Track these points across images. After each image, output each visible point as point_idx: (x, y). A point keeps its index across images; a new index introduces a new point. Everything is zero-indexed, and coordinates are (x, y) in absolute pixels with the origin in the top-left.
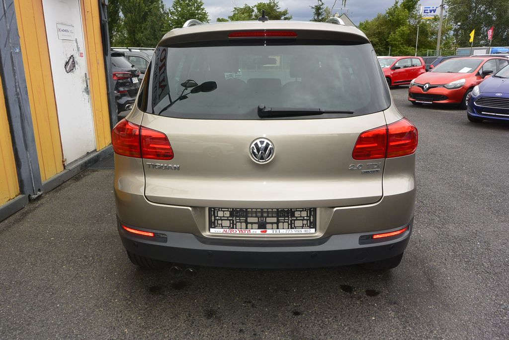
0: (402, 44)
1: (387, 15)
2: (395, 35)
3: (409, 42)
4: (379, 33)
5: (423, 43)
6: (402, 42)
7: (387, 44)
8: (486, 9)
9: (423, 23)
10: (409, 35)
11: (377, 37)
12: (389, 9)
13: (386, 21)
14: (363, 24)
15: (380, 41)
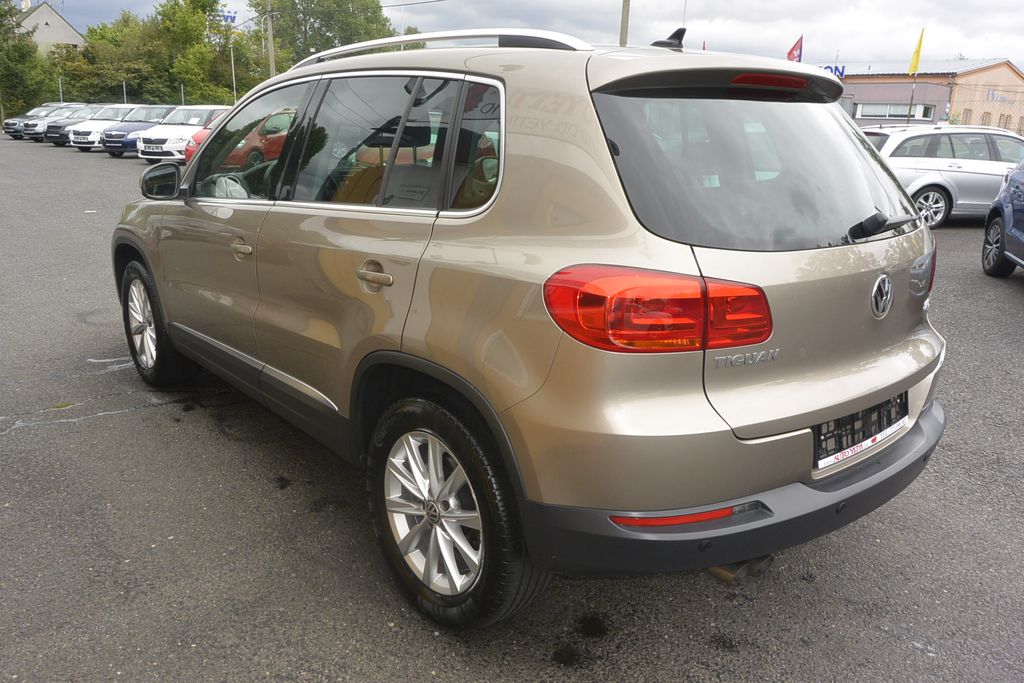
0: (203, 80)
1: (159, 17)
2: (186, 62)
3: (216, 77)
4: (150, 55)
5: (244, 81)
6: (202, 76)
7: (172, 79)
8: (322, 26)
9: (236, 41)
10: (214, 62)
11: (147, 62)
12: (161, 5)
13: (160, 31)
14: (95, 30)
15: (155, 72)
